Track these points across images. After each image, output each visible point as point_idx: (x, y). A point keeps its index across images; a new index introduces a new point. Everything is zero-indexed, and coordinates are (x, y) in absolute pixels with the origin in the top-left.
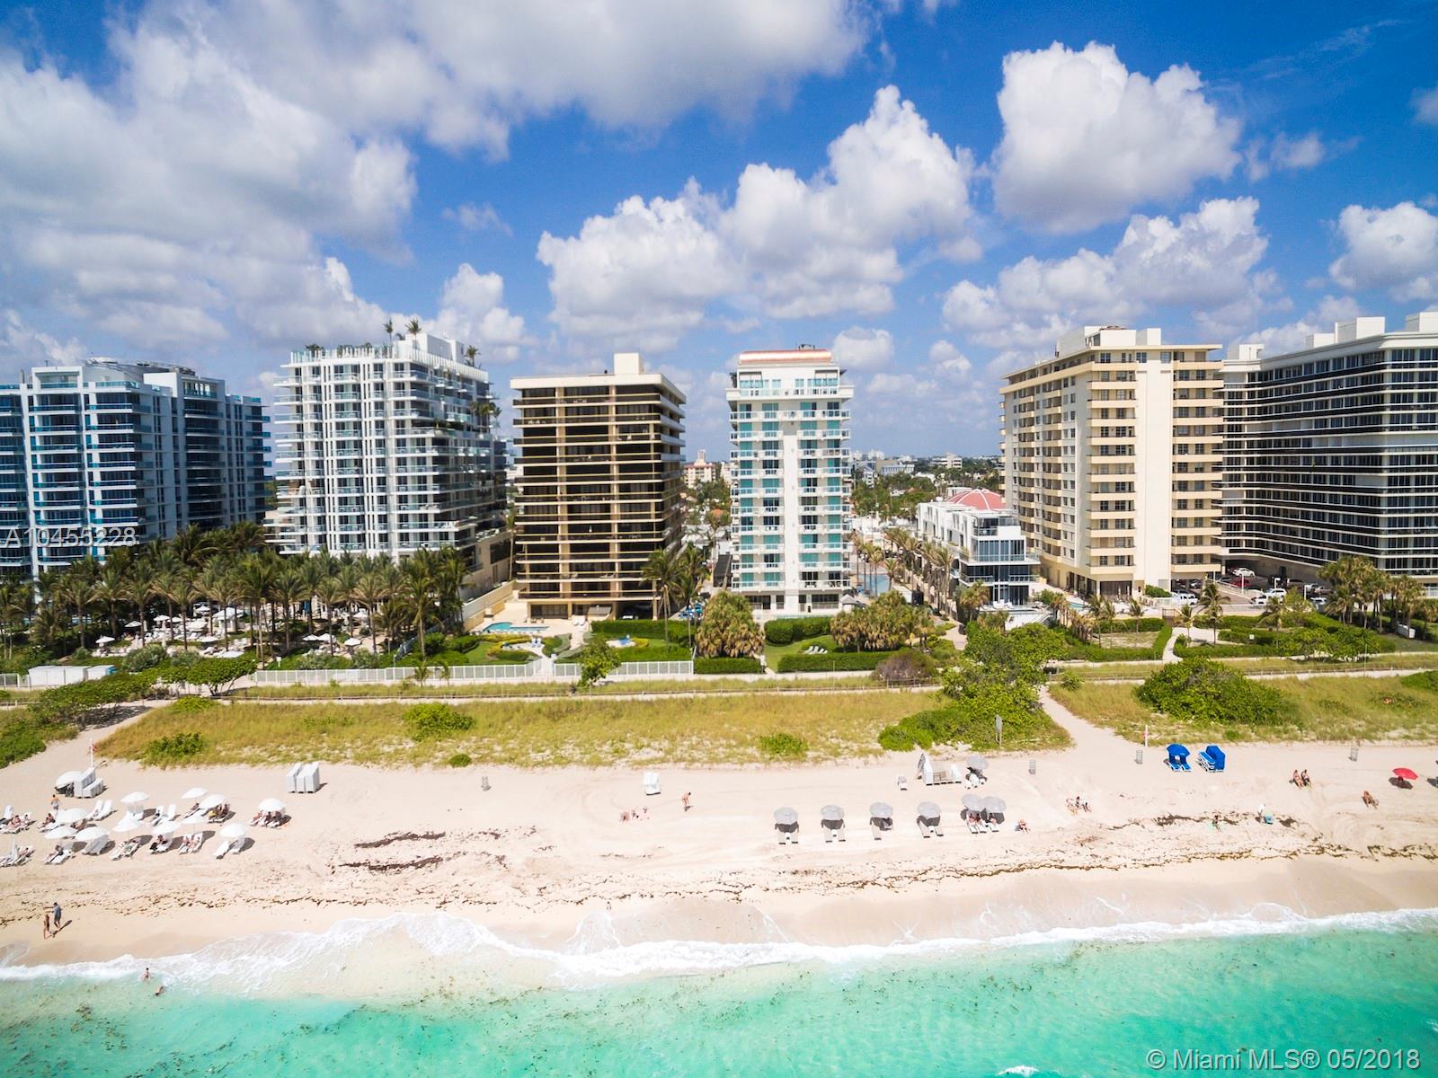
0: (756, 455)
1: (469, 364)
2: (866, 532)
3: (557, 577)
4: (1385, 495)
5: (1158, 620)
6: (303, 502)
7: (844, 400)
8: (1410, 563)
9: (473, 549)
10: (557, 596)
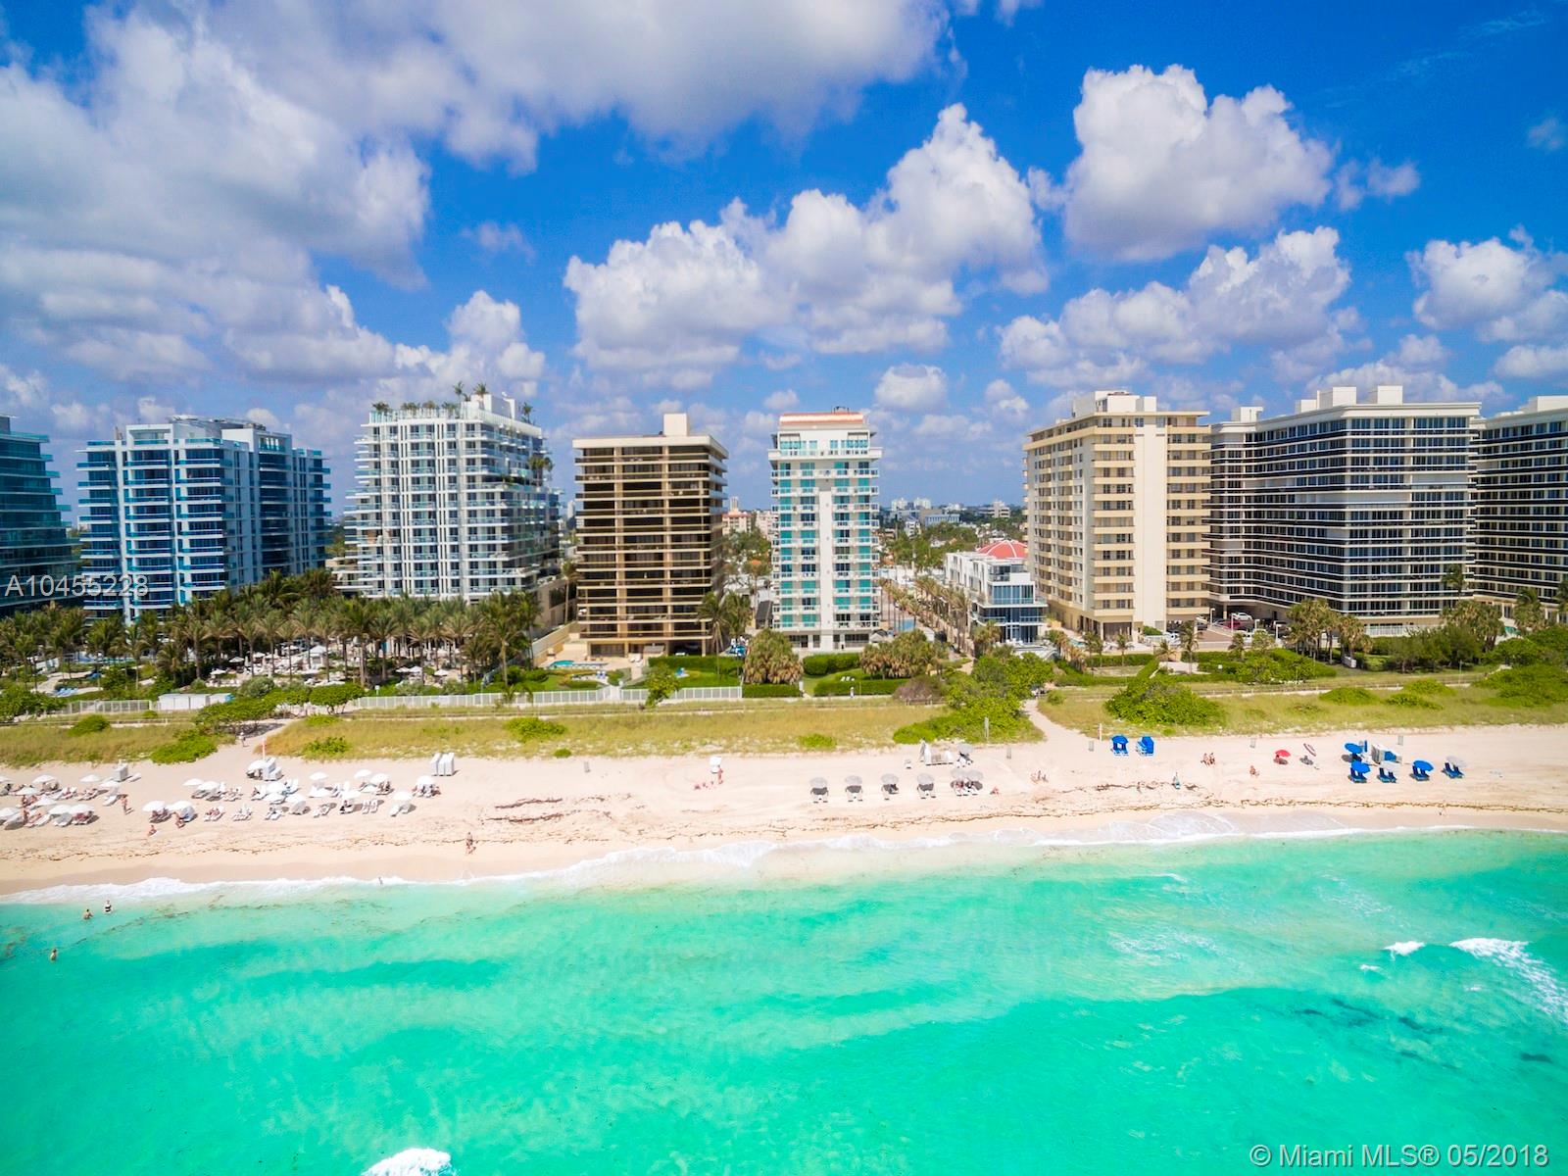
0: (795, 509)
1: (525, 421)
2: (901, 581)
3: (615, 618)
4: (1347, 546)
5: (1150, 656)
6: (380, 550)
7: (873, 460)
8: (1369, 606)
9: (536, 593)
10: (615, 636)
